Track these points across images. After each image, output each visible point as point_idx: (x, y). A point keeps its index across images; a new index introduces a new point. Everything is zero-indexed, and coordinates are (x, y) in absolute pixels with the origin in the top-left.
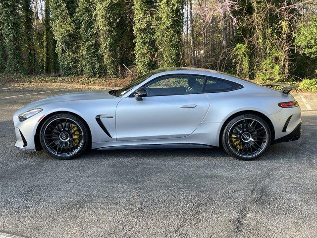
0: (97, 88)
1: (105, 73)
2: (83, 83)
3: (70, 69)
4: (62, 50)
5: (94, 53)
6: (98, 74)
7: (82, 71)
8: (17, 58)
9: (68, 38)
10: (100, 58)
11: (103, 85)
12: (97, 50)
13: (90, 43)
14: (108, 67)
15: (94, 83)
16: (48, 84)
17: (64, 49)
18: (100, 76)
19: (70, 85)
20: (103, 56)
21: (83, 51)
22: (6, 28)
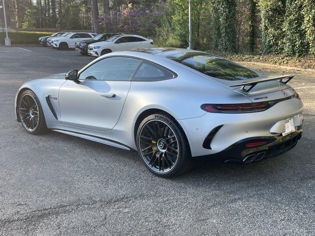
0: (288, 68)
1: (307, 51)
2: (276, 62)
3: (271, 47)
4: (265, 26)
5: (297, 28)
6: (298, 52)
7: (283, 49)
8: (228, 36)
9: (271, 13)
10: (302, 34)
11: (296, 66)
12: (300, 25)
13: (292, 17)
14: (310, 45)
15: (287, 63)
16: (244, 62)
17: (267, 25)
18: (299, 56)
19: (263, 64)
20: (306, 32)
21: (285, 27)
22: (221, 7)
